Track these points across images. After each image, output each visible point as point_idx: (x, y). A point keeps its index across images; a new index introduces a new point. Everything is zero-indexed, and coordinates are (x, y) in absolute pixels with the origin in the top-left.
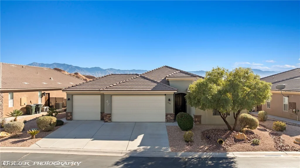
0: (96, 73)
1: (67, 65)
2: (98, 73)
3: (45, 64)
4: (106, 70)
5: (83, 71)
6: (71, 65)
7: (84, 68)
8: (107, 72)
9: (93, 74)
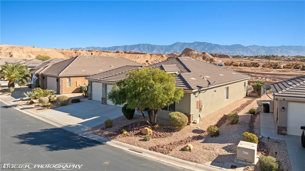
0: (237, 51)
1: (207, 43)
2: (239, 51)
3: (187, 43)
4: (248, 47)
5: (223, 48)
6: (211, 43)
7: (223, 46)
8: (250, 49)
9: (234, 52)
